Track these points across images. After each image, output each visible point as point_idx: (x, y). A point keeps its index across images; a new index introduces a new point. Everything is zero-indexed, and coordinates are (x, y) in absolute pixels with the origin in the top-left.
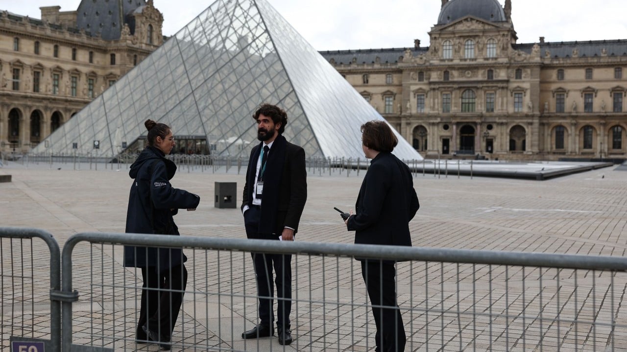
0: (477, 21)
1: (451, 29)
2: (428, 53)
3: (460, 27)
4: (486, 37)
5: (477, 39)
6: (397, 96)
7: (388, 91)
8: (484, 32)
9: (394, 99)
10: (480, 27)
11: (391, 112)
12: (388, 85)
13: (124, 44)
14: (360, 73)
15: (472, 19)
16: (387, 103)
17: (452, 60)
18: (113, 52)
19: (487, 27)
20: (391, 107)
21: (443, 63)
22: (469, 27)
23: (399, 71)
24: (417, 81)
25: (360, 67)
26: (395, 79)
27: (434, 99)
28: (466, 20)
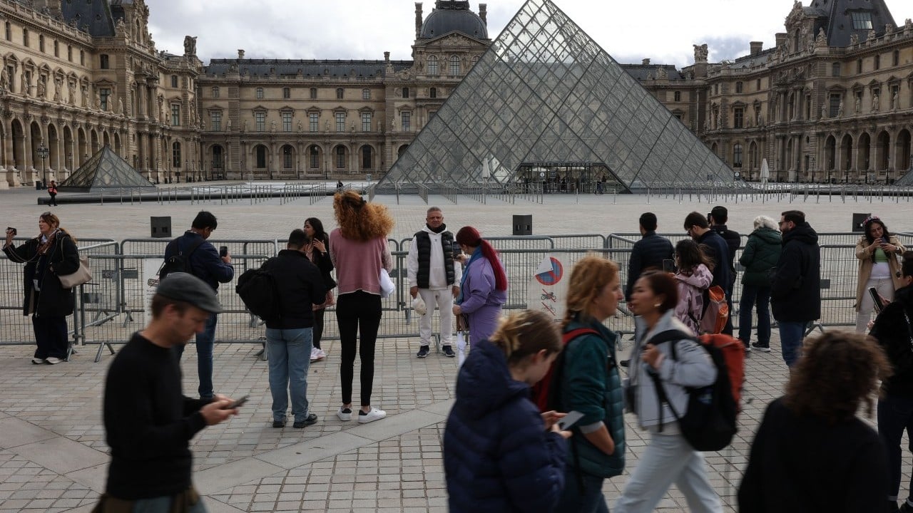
0: (464, 37)
1: (436, 43)
2: (413, 68)
3: (446, 42)
4: (472, 54)
5: (463, 56)
6: (375, 113)
7: (366, 107)
8: (471, 48)
9: (373, 116)
10: (466, 43)
11: (369, 130)
12: (365, 100)
13: (120, 43)
14: (334, 87)
15: (458, 35)
16: (365, 120)
17: (438, 77)
18: (105, 53)
19: (473, 44)
20: (369, 125)
21: (429, 79)
22: (455, 43)
23: (382, 86)
24: (401, 98)
25: (333, 80)
26: (374, 94)
27: (421, 116)
28: (453, 35)
